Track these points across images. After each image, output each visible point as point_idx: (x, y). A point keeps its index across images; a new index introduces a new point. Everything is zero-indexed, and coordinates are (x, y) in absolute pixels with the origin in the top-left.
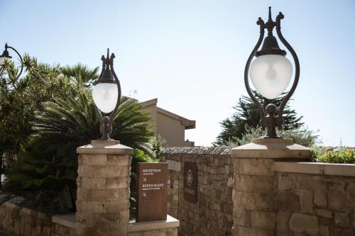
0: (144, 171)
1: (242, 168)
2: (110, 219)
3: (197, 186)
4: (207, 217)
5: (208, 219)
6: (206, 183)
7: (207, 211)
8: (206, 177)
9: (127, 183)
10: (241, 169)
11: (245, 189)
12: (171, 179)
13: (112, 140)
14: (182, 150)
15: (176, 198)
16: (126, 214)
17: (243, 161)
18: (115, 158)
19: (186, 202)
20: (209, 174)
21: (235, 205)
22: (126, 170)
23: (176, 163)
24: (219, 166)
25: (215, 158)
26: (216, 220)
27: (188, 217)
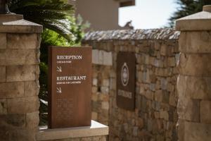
0: (58, 58)
1: (190, 44)
2: (13, 123)
3: (135, 86)
4: (149, 129)
5: (151, 133)
6: (148, 80)
7: (150, 122)
8: (149, 73)
9: (35, 73)
10: (187, 46)
11: (193, 72)
12: (98, 78)
13: (12, 13)
14: (113, 34)
15: (106, 106)
16: (34, 116)
17: (191, 35)
18: (18, 38)
19: (119, 110)
20: (153, 67)
21: (180, 95)
22: (33, 55)
23: (105, 53)
24: (167, 56)
25: (161, 44)
26: (162, 134)
27: (123, 131)
